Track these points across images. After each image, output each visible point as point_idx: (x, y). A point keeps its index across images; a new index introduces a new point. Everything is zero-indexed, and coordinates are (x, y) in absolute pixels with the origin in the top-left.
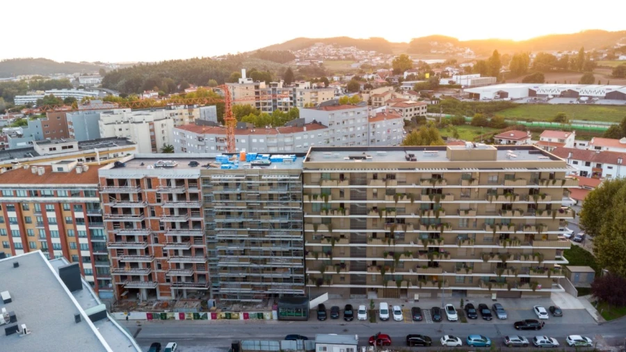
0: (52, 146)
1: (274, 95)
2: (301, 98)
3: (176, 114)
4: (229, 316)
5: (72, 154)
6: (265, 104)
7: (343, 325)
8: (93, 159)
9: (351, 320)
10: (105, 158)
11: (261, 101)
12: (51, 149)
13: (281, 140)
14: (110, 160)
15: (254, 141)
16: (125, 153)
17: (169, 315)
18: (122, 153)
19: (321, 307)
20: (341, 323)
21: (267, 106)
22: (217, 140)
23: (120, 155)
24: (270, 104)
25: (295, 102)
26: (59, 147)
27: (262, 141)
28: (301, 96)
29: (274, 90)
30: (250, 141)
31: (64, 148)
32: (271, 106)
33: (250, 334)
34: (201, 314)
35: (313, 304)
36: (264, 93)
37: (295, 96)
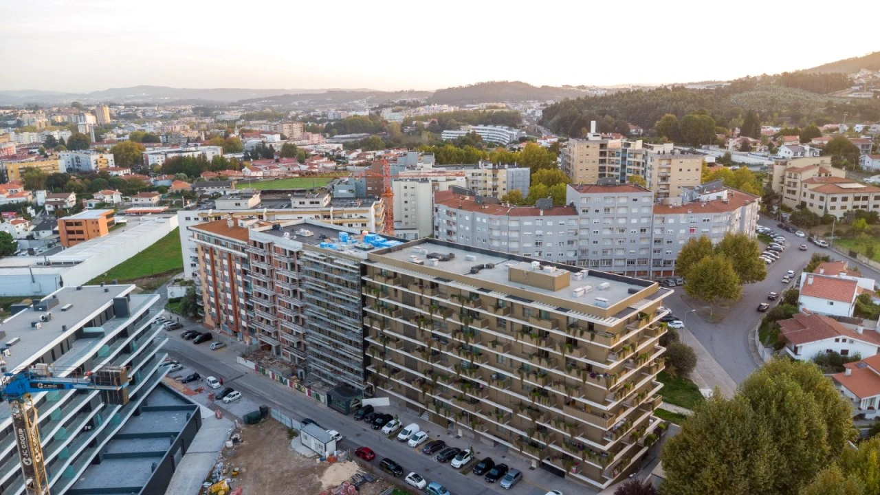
0: (302, 200)
1: (624, 159)
2: (651, 166)
3: (480, 175)
4: (299, 389)
5: (302, 210)
6: (612, 169)
7: (365, 430)
8: (329, 217)
9: (375, 429)
10: (341, 218)
11: (607, 165)
12: (300, 203)
13: (505, 223)
14: (343, 220)
15: (478, 219)
16: (359, 215)
17: (266, 372)
18: (356, 215)
19: (370, 408)
20: (365, 428)
21: (614, 173)
22: (448, 212)
23: (353, 216)
24: (617, 170)
25: (646, 169)
26: (307, 201)
27: (484, 221)
28: (651, 164)
29: (624, 151)
30: (473, 220)
31: (312, 203)
32: (619, 174)
33: (295, 408)
34: (284, 379)
35: (365, 402)
36: (613, 155)
37: (646, 161)
